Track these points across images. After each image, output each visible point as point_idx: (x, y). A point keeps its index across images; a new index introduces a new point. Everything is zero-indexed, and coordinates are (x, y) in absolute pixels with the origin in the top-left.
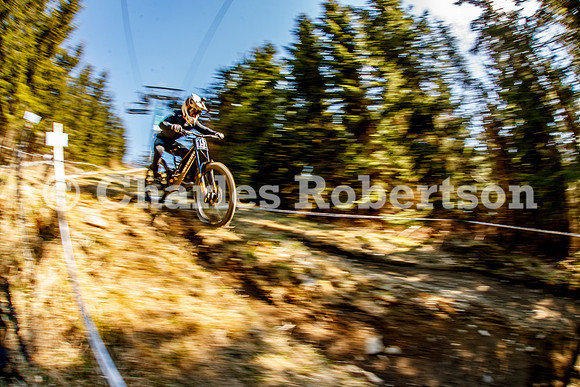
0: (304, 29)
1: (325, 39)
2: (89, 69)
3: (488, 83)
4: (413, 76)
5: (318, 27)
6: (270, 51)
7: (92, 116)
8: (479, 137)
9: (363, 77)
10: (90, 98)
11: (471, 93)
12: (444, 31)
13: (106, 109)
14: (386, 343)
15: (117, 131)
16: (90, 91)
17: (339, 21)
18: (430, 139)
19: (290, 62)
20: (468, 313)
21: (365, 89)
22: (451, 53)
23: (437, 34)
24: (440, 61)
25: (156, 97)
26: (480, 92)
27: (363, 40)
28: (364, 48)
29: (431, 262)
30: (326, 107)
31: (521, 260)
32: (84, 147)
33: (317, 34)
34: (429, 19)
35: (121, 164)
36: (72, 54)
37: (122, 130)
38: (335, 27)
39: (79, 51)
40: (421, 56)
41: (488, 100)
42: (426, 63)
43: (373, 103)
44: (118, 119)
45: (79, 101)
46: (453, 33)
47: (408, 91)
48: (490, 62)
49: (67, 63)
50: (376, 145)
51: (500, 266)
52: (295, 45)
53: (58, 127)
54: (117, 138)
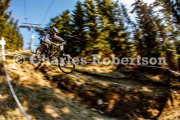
0: (79, 5)
1: (85, 8)
2: (13, 19)
3: (136, 23)
4: (112, 20)
5: (83, 5)
6: (68, 12)
7: (13, 34)
8: (132, 39)
9: (96, 20)
10: (13, 28)
11: (130, 25)
12: (123, 7)
13: (17, 32)
14: (104, 101)
15: (20, 39)
16: (13, 26)
17: (90, 3)
18: (117, 39)
19: (73, 16)
20: (129, 91)
21: (97, 24)
22: (124, 14)
23: (120, 7)
24: (121, 16)
25: (32, 27)
26: (133, 25)
27: (97, 9)
28: (97, 11)
29: (117, 76)
30: (84, 30)
31: (146, 75)
32: (11, 44)
33: (83, 7)
34: (119, 3)
35: (22, 49)
36: (8, 14)
37: (22, 38)
38: (88, 5)
39: (10, 13)
40: (115, 14)
41: (136, 28)
42: (116, 16)
43: (99, 28)
44: (21, 35)
45: (10, 29)
46: (126, 7)
47: (110, 24)
48: (137, 17)
49: (7, 17)
50: (99, 41)
51: (139, 77)
52: (75, 10)
53: (3, 38)
54: (21, 41)
